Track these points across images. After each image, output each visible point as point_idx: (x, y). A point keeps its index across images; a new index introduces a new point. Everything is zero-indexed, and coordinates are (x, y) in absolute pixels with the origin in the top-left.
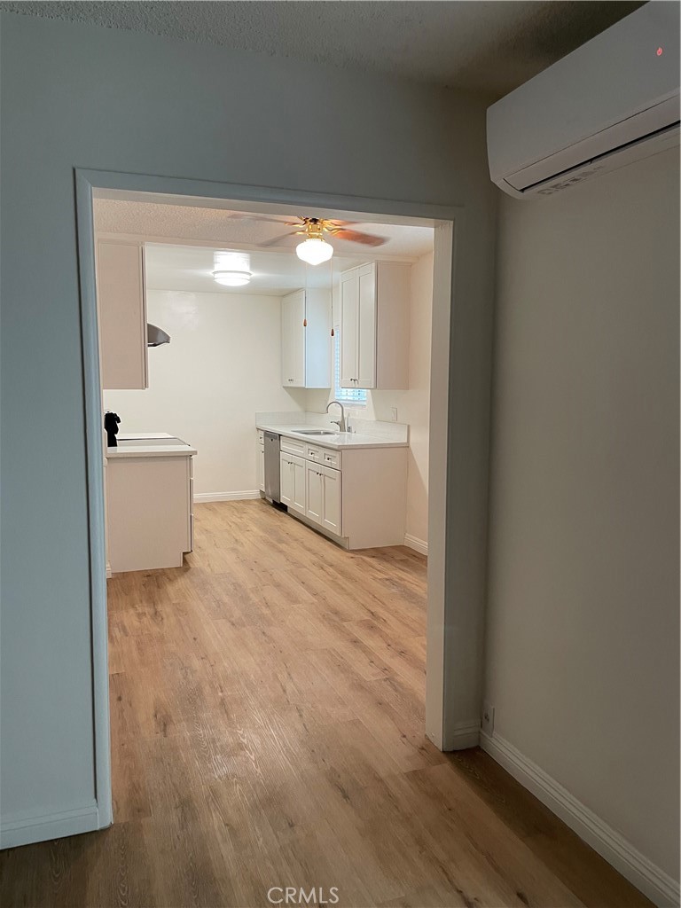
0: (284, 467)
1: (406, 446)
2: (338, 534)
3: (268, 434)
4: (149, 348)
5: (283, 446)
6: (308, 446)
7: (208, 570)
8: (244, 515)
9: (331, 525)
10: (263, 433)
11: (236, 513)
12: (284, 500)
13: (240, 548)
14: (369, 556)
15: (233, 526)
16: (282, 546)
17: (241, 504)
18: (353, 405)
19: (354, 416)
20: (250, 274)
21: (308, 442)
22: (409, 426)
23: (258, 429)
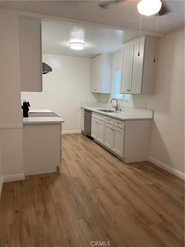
0: (93, 124)
1: (152, 120)
2: (122, 156)
3: (86, 110)
4: (43, 74)
5: (93, 115)
6: (106, 117)
7: (69, 176)
8: (77, 141)
9: (118, 151)
10: (84, 110)
11: (74, 140)
12: (93, 135)
13: (79, 160)
14: (136, 168)
15: (74, 147)
16: (97, 159)
17: (75, 136)
18: (121, 100)
19: (122, 105)
20: (84, 44)
21: (105, 115)
22: (153, 111)
23: (82, 108)
